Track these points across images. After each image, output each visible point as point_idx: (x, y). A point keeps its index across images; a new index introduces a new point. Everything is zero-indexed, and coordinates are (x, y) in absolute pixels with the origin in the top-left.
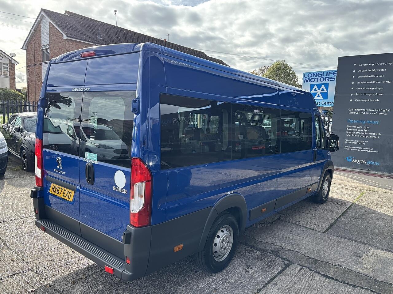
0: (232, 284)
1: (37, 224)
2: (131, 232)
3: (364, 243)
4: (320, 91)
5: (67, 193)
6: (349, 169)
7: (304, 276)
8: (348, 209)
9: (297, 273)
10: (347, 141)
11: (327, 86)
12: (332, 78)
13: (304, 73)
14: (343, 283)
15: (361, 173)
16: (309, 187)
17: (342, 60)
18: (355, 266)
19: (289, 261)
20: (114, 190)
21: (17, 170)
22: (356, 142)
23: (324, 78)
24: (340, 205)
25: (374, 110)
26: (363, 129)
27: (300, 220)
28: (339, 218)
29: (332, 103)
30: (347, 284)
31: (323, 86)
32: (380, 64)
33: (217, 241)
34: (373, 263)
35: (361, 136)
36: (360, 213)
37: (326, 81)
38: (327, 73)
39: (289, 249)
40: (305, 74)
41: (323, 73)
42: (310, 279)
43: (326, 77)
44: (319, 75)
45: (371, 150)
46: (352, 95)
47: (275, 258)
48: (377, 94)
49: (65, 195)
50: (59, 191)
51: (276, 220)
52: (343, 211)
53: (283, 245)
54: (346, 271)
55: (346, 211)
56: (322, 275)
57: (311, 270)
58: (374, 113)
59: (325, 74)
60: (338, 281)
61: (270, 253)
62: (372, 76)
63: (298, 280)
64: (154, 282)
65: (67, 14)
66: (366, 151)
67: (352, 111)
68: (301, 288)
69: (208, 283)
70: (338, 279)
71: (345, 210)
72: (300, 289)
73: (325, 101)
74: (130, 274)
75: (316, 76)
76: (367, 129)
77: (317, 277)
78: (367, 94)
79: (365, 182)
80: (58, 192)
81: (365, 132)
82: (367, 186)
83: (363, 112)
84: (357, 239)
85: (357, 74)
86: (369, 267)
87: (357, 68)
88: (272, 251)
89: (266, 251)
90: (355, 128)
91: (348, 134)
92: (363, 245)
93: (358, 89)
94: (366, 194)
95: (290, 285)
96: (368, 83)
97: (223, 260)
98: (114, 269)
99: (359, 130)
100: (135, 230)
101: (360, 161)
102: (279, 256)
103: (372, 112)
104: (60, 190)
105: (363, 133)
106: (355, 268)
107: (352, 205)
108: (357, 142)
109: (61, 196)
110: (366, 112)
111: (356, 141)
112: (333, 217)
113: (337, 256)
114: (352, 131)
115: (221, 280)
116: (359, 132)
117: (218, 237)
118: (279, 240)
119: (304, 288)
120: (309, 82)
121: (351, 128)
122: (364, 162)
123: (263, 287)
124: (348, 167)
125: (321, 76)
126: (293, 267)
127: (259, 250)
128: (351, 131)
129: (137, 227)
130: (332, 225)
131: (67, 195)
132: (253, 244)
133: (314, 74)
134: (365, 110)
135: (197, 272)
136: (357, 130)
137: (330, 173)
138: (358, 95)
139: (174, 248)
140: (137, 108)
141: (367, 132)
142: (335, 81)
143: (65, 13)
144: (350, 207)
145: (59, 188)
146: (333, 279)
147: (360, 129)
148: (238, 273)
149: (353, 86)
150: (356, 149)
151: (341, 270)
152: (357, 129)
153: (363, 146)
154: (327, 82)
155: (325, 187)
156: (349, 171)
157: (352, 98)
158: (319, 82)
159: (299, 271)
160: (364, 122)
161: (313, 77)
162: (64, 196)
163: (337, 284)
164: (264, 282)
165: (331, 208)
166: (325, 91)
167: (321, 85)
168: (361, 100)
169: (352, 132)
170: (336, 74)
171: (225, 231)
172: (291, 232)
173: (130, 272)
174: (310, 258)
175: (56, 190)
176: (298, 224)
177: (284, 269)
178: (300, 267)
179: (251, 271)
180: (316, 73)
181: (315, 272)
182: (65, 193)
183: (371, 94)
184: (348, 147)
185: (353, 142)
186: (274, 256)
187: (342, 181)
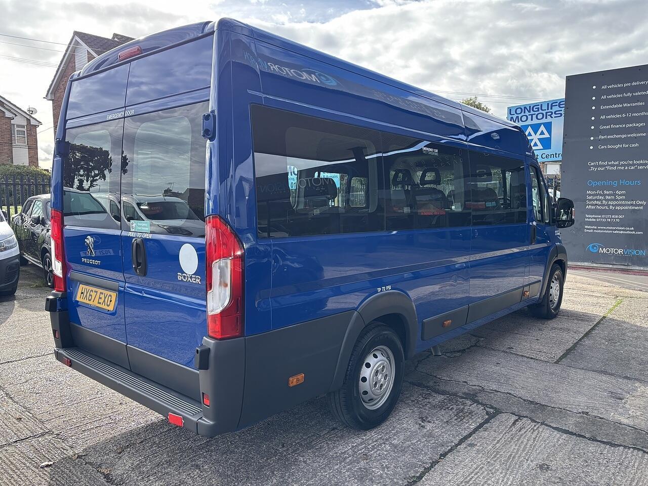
0: (395, 446)
1: (59, 357)
2: (209, 348)
3: (626, 378)
4: (538, 136)
5: (105, 298)
6: (595, 265)
7: (523, 432)
8: (596, 325)
9: (511, 427)
10: (589, 218)
11: (548, 126)
12: (557, 113)
13: (508, 108)
14: (593, 440)
15: (615, 270)
16: (526, 289)
17: (572, 82)
18: (612, 414)
19: (496, 408)
20: (179, 279)
21: (37, 287)
22: (604, 218)
23: (543, 114)
24: (582, 320)
25: (631, 162)
26: (615, 195)
27: (512, 345)
28: (580, 340)
29: (559, 154)
30: (599, 441)
31: (542, 128)
32: (638, 83)
33: (366, 372)
34: (645, 408)
35: (611, 207)
36: (616, 332)
37: (546, 118)
38: (548, 104)
39: (495, 391)
40: (510, 110)
41: (541, 105)
42: (533, 436)
43: (547, 111)
44: (535, 110)
45: (631, 231)
46: (592, 138)
47: (471, 405)
48: (634, 135)
49: (101, 301)
50: (91, 296)
51: (472, 346)
52: (587, 330)
53: (484, 384)
54: (597, 422)
55: (593, 329)
56: (554, 428)
57: (535, 422)
58: (632, 168)
59: (545, 107)
60: (585, 437)
61: (463, 398)
62: (625, 105)
63: (512, 439)
64: (260, 447)
65: (116, 39)
66: (622, 232)
67: (593, 166)
68: (518, 450)
69: (353, 447)
70: (583, 434)
71: (590, 327)
72: (515, 451)
73: (547, 152)
74: (211, 423)
75: (529, 112)
76: (621, 195)
77: (546, 432)
78: (618, 136)
79: (623, 285)
80: (90, 299)
81: (617, 200)
82: (627, 291)
83: (613, 165)
84: (613, 372)
85: (598, 103)
86: (638, 414)
87: (599, 93)
88: (464, 393)
89: (455, 394)
90: (601, 195)
91: (589, 205)
92: (625, 381)
93: (602, 127)
94: (626, 301)
95: (498, 445)
96: (618, 116)
97: (378, 407)
98: (184, 418)
99: (607, 197)
100: (217, 345)
101: (612, 250)
102: (478, 402)
103: (629, 165)
104: (93, 294)
105: (614, 203)
106: (613, 416)
107: (602, 320)
108: (606, 218)
109: (96, 304)
110: (617, 165)
111: (603, 216)
112: (570, 339)
113: (582, 399)
114: (597, 200)
115: (376, 441)
116: (608, 200)
117: (368, 365)
118: (477, 376)
119: (524, 450)
120: (518, 122)
121: (594, 195)
122: (620, 251)
123: (450, 451)
124: (593, 262)
125: (538, 111)
126: (503, 417)
127: (443, 393)
128: (594, 200)
129: (220, 339)
130: (568, 352)
131: (104, 301)
132: (431, 384)
133: (525, 108)
134: (617, 163)
135: (333, 429)
136: (605, 197)
137: (561, 266)
138: (603, 137)
139: (288, 381)
140: (211, 129)
141: (621, 200)
142: (563, 117)
143: (114, 38)
144: (599, 323)
145: (92, 291)
146: (575, 434)
147: (609, 195)
148: (406, 430)
149: (593, 123)
150: (604, 230)
151: (588, 420)
152: (605, 195)
153: (616, 224)
154: (549, 120)
155: (554, 291)
156: (595, 269)
157: (592, 143)
158: (535, 121)
159: (514, 423)
160: (615, 183)
161: (525, 113)
162: (100, 303)
163: (582, 443)
164: (452, 442)
165: (566, 325)
166: (547, 135)
167: (539, 125)
168: (609, 147)
169: (595, 202)
170: (564, 106)
171: (380, 357)
172: (497, 363)
173: (211, 420)
174: (532, 402)
175: (86, 296)
176: (509, 352)
177: (487, 421)
178: (514, 418)
179: (429, 426)
180: (530, 107)
181: (542, 424)
182: (101, 298)
183: (625, 136)
184: (590, 227)
185: (599, 218)
186: (469, 402)
187: (583, 285)
